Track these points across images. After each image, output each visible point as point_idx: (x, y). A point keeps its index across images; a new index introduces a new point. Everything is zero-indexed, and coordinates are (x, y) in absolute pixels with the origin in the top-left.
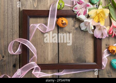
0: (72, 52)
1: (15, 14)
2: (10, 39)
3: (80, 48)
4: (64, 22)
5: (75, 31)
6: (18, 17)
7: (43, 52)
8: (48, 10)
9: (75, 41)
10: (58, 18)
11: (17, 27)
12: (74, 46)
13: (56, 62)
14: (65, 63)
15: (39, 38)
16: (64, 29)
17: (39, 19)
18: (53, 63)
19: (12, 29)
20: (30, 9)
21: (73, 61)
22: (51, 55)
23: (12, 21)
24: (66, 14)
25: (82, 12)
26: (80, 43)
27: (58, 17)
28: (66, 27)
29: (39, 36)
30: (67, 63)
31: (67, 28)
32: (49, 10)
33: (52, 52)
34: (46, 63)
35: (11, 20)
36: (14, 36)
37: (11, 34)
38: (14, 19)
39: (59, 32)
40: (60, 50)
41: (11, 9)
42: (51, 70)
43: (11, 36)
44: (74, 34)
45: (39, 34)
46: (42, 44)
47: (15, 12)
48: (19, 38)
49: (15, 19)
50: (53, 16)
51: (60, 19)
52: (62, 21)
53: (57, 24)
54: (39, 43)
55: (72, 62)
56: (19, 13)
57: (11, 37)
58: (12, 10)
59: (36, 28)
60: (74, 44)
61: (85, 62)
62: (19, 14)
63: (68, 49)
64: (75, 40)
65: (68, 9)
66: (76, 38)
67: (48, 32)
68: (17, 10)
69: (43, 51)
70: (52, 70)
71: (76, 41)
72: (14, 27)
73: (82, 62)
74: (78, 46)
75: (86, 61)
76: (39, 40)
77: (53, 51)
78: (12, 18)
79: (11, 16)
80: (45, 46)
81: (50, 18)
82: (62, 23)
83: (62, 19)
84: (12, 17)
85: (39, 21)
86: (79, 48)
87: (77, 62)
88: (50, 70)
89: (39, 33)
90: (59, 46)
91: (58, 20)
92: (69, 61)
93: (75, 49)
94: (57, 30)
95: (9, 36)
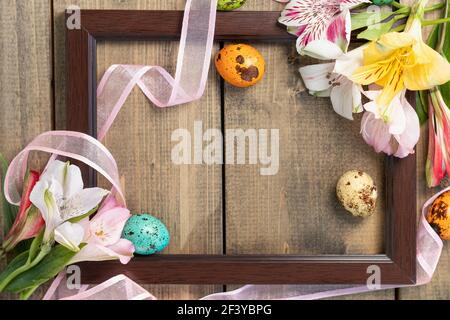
0: (282, 202)
1: (33, 29)
2: (12, 140)
3: (319, 184)
4: (248, 63)
5: (297, 107)
6: (45, 41)
7: (155, 198)
8: (178, 9)
9: (296, 151)
10: (221, 47)
11: (44, 85)
12: (294, 178)
13: (214, 246)
14: (251, 253)
15: (136, 132)
16: (248, 94)
17: (136, 46)
18: (202, 253)
19: (22, 95)
20: (98, 8)
21: (286, 245)
22: (190, 216)
23: (22, 62)
24: (255, 29)
25: (321, 27)
26: (318, 163)
27: (221, 41)
28: (258, 86)
29: (137, 123)
30: (263, 252)
31: (259, 92)
32: (183, 12)
33: (196, 200)
34: (171, 253)
35: (17, 53)
36: (29, 124)
37: (16, 118)
38: (27, 51)
39: (226, 106)
40: (229, 192)
41: (15, 8)
42: (193, 286)
43: (18, 123)
44: (292, 118)
45: (139, 114)
46: (154, 161)
47: (32, 19)
48: (54, 129)
49: (34, 52)
50: (198, 38)
51: (232, 51)
52: (240, 59)
53: (217, 73)
54: (138, 154)
55: (284, 248)
56: (49, 24)
57: (19, 131)
58: (18, 15)
59: (132, 84)
60: (292, 166)
61: (342, 252)
62: (49, 28)
63: (266, 187)
64: (298, 149)
65: (265, 9)
66: (300, 139)
67: (177, 106)
68: (39, 12)
69: (157, 195)
70: (196, 287)
71: (299, 153)
72: (27, 85)
73: (329, 251)
74: (309, 178)
75: (345, 248)
76: (137, 141)
77: (202, 196)
78: (19, 46)
79: (16, 40)
80: (164, 168)
81: (186, 44)
82: (239, 69)
83: (239, 49)
84: (21, 43)
85: (136, 56)
86: (316, 187)
87: (306, 253)
88: (187, 286)
89: (137, 110)
90: (226, 175)
91: (223, 53)
92: (270, 247)
93: (298, 190)
94: (219, 97)
95: (10, 124)
